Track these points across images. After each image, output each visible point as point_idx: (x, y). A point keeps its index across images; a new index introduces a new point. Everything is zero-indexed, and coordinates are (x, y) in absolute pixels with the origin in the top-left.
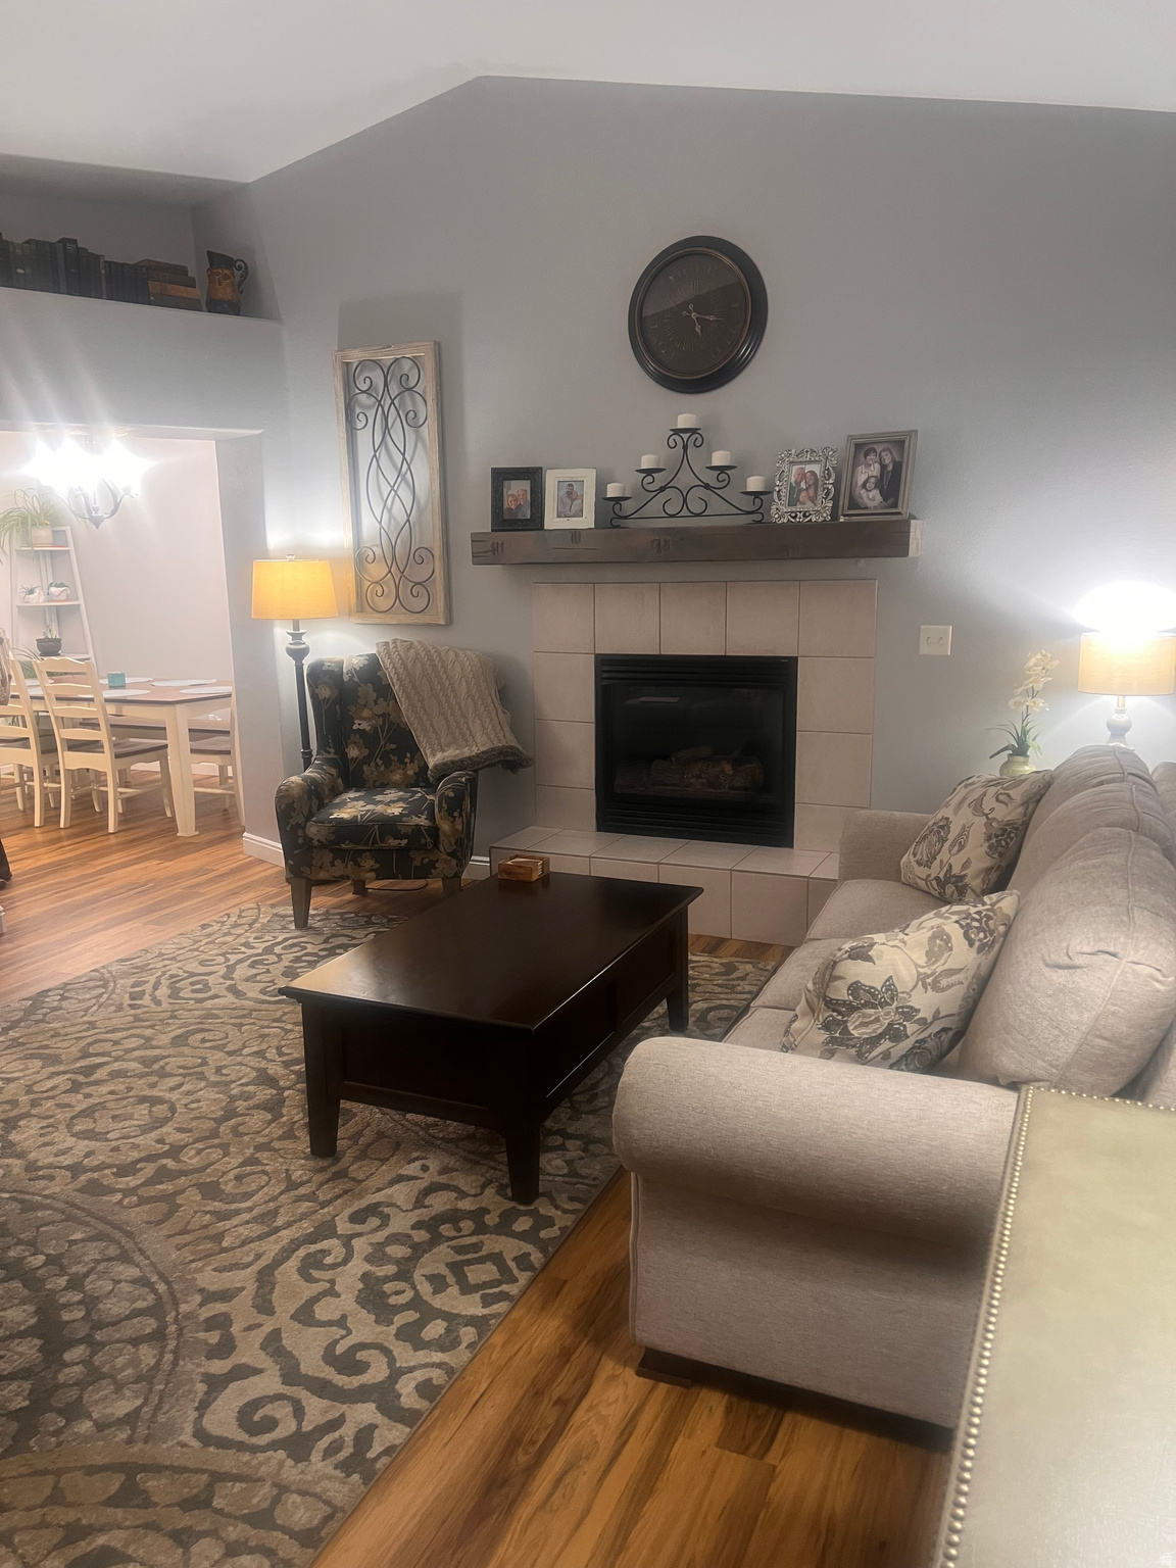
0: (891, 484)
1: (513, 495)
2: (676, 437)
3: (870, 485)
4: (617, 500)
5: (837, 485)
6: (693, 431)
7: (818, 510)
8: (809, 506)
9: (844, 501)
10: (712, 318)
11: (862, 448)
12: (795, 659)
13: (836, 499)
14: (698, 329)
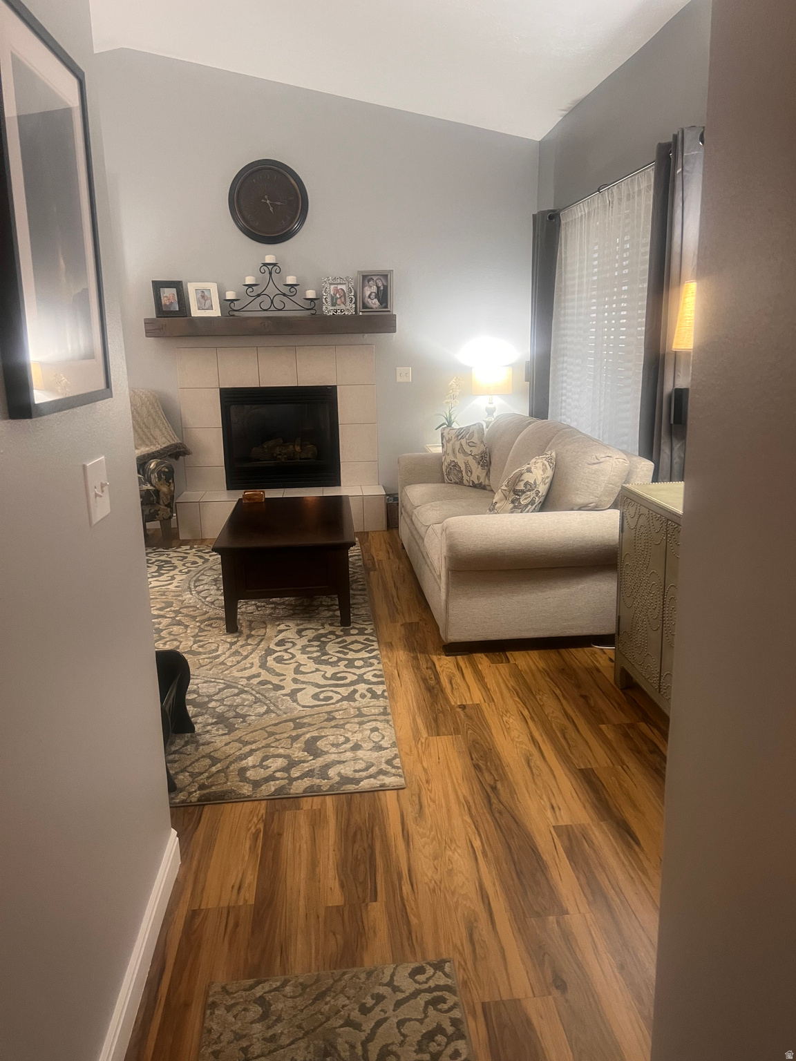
0: (383, 296)
1: (167, 297)
2: (264, 267)
3: (373, 296)
4: (232, 301)
5: (355, 296)
6: (275, 265)
7: (348, 309)
8: (343, 307)
9: (360, 305)
10: (279, 203)
11: (366, 278)
12: (335, 388)
13: (355, 303)
14: (271, 209)
